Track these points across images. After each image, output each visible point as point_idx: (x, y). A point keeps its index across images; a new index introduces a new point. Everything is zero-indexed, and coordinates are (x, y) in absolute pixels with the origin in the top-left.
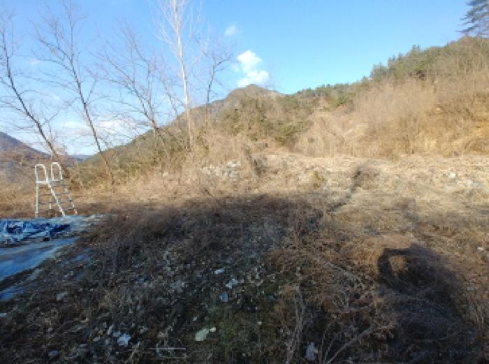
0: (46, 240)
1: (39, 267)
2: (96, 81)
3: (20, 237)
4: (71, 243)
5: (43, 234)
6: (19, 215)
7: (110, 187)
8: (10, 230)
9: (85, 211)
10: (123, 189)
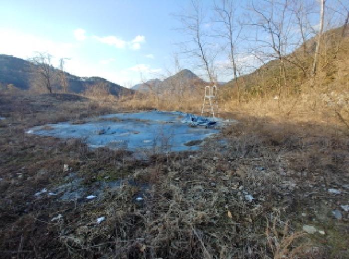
0: (206, 128)
1: (204, 140)
2: (242, 28)
3: (196, 123)
4: (217, 133)
5: (205, 124)
6: (195, 113)
7: (238, 103)
8: (193, 119)
9: (224, 116)
10: (246, 106)
